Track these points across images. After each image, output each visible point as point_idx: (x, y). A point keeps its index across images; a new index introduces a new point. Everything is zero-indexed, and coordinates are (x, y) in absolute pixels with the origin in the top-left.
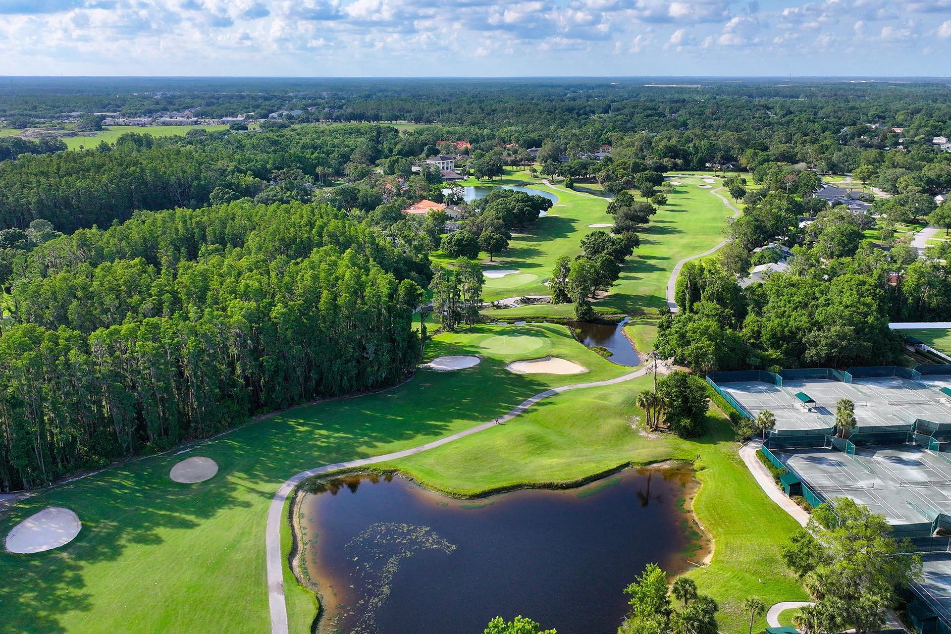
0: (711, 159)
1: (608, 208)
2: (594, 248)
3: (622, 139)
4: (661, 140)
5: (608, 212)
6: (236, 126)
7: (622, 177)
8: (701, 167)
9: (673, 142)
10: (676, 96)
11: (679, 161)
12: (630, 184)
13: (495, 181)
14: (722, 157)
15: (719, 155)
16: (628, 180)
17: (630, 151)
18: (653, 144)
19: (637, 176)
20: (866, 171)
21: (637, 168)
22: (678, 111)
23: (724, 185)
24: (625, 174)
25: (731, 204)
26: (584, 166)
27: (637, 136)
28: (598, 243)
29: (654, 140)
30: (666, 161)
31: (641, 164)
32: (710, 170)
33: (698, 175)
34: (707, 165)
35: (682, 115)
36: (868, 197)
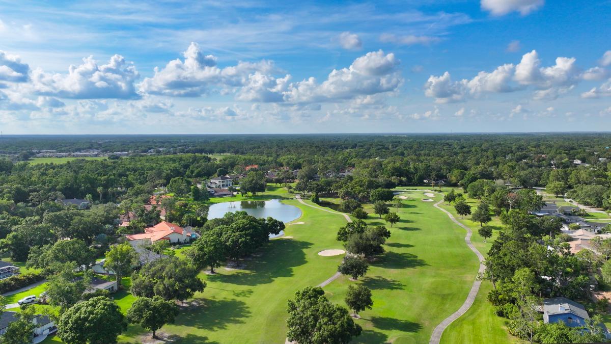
0: (428, 176)
1: (339, 234)
2: (300, 324)
3: (361, 162)
4: (389, 163)
5: (339, 239)
6: (112, 157)
7: (359, 193)
8: (420, 183)
9: (398, 164)
10: (394, 140)
11: (404, 179)
12: (366, 200)
13: (258, 196)
14: (436, 176)
15: (434, 173)
16: (364, 196)
17: (366, 172)
18: (383, 166)
19: (372, 192)
20: (559, 186)
21: (371, 185)
22: (396, 147)
23: (445, 200)
24: (362, 191)
25: (457, 219)
26: (329, 184)
27: (371, 160)
28: (307, 318)
29: (384, 163)
30: (394, 179)
31: (375, 181)
32: (428, 185)
33: (420, 189)
34: (425, 181)
35: (400, 149)
36: (582, 212)
